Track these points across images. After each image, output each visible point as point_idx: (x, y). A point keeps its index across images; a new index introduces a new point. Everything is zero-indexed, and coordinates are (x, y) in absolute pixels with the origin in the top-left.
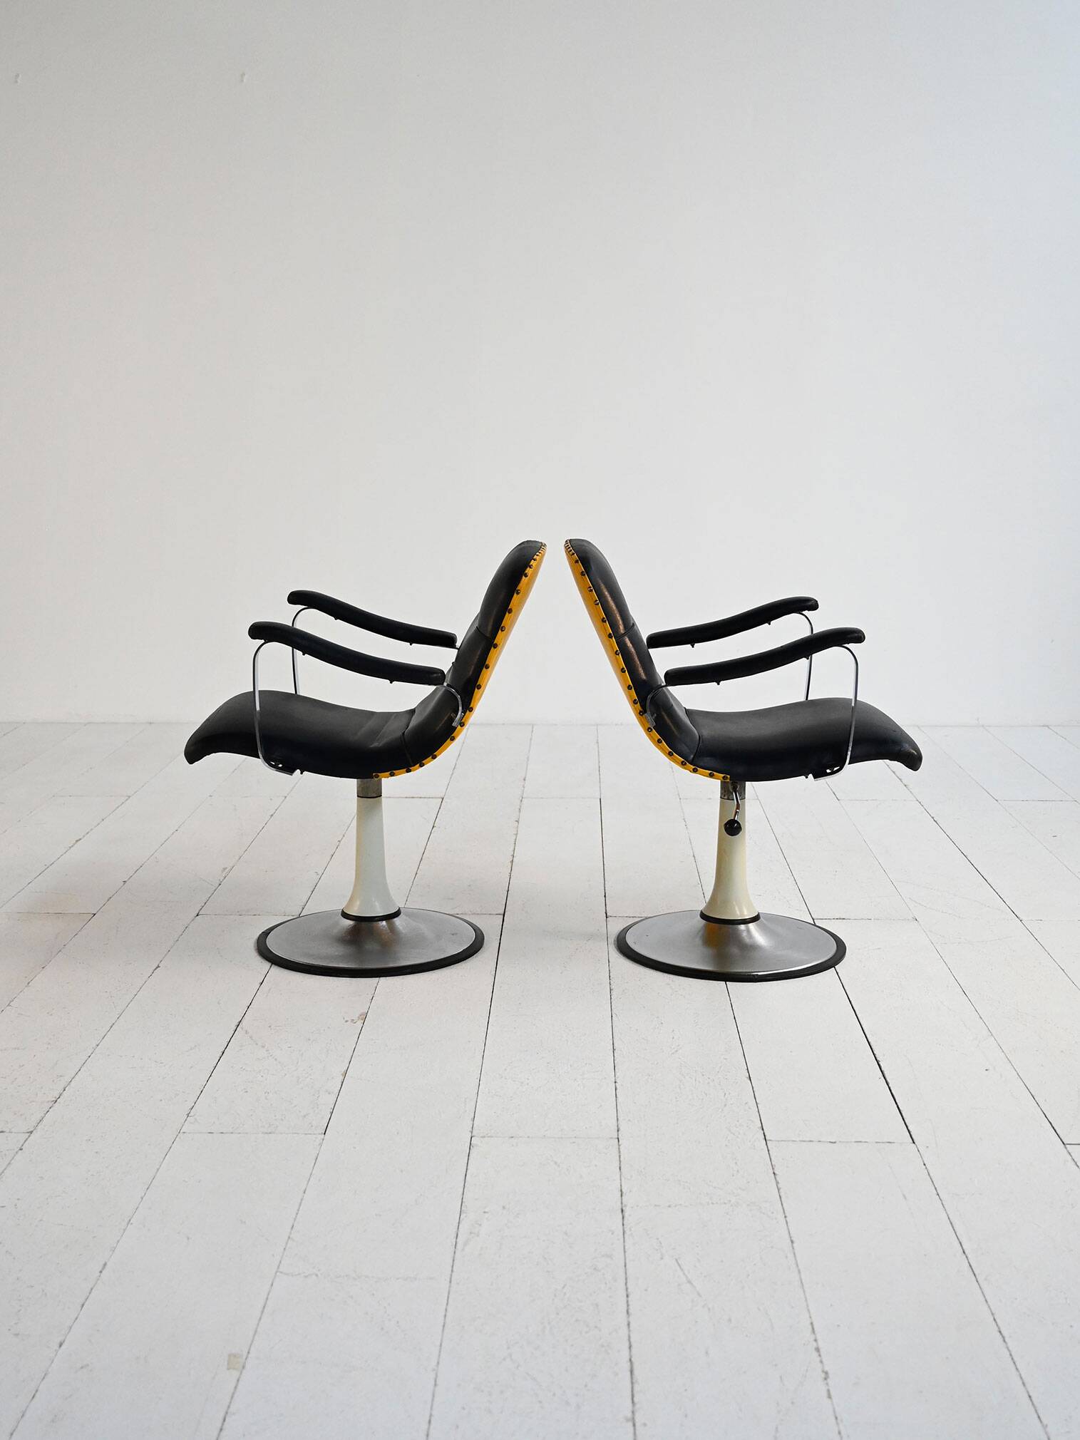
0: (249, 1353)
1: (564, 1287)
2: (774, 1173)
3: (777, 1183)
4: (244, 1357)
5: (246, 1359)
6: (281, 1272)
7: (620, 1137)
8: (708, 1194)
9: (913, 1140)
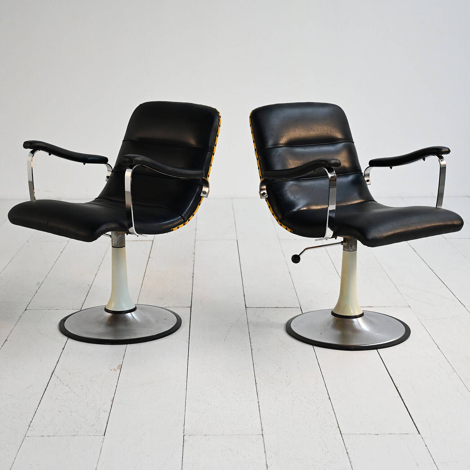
2: (347, 453)
3: (349, 458)
7: (263, 433)
8: (313, 466)
9: (419, 432)
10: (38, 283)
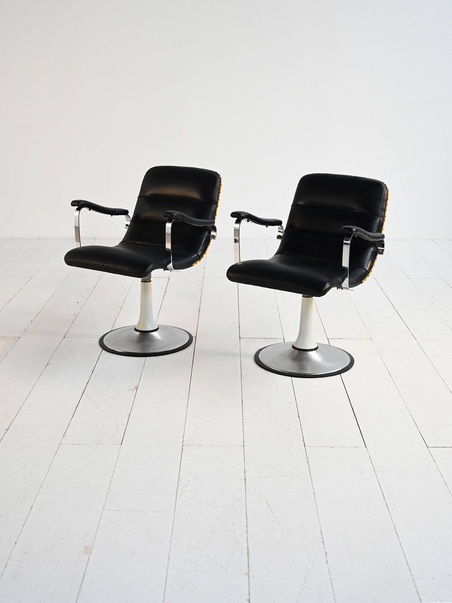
0: (93, 546)
1: (221, 515)
2: (308, 462)
3: (309, 466)
4: (91, 548)
5: (92, 549)
6: (105, 509)
7: (245, 445)
8: (280, 471)
9: (365, 446)
10: (75, 314)
